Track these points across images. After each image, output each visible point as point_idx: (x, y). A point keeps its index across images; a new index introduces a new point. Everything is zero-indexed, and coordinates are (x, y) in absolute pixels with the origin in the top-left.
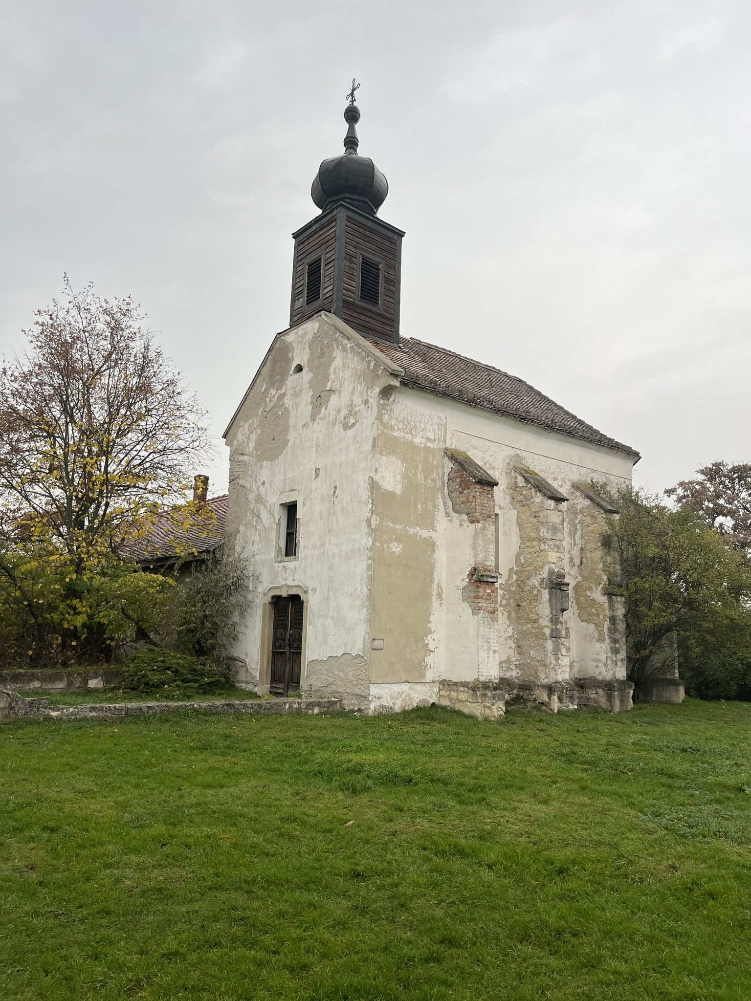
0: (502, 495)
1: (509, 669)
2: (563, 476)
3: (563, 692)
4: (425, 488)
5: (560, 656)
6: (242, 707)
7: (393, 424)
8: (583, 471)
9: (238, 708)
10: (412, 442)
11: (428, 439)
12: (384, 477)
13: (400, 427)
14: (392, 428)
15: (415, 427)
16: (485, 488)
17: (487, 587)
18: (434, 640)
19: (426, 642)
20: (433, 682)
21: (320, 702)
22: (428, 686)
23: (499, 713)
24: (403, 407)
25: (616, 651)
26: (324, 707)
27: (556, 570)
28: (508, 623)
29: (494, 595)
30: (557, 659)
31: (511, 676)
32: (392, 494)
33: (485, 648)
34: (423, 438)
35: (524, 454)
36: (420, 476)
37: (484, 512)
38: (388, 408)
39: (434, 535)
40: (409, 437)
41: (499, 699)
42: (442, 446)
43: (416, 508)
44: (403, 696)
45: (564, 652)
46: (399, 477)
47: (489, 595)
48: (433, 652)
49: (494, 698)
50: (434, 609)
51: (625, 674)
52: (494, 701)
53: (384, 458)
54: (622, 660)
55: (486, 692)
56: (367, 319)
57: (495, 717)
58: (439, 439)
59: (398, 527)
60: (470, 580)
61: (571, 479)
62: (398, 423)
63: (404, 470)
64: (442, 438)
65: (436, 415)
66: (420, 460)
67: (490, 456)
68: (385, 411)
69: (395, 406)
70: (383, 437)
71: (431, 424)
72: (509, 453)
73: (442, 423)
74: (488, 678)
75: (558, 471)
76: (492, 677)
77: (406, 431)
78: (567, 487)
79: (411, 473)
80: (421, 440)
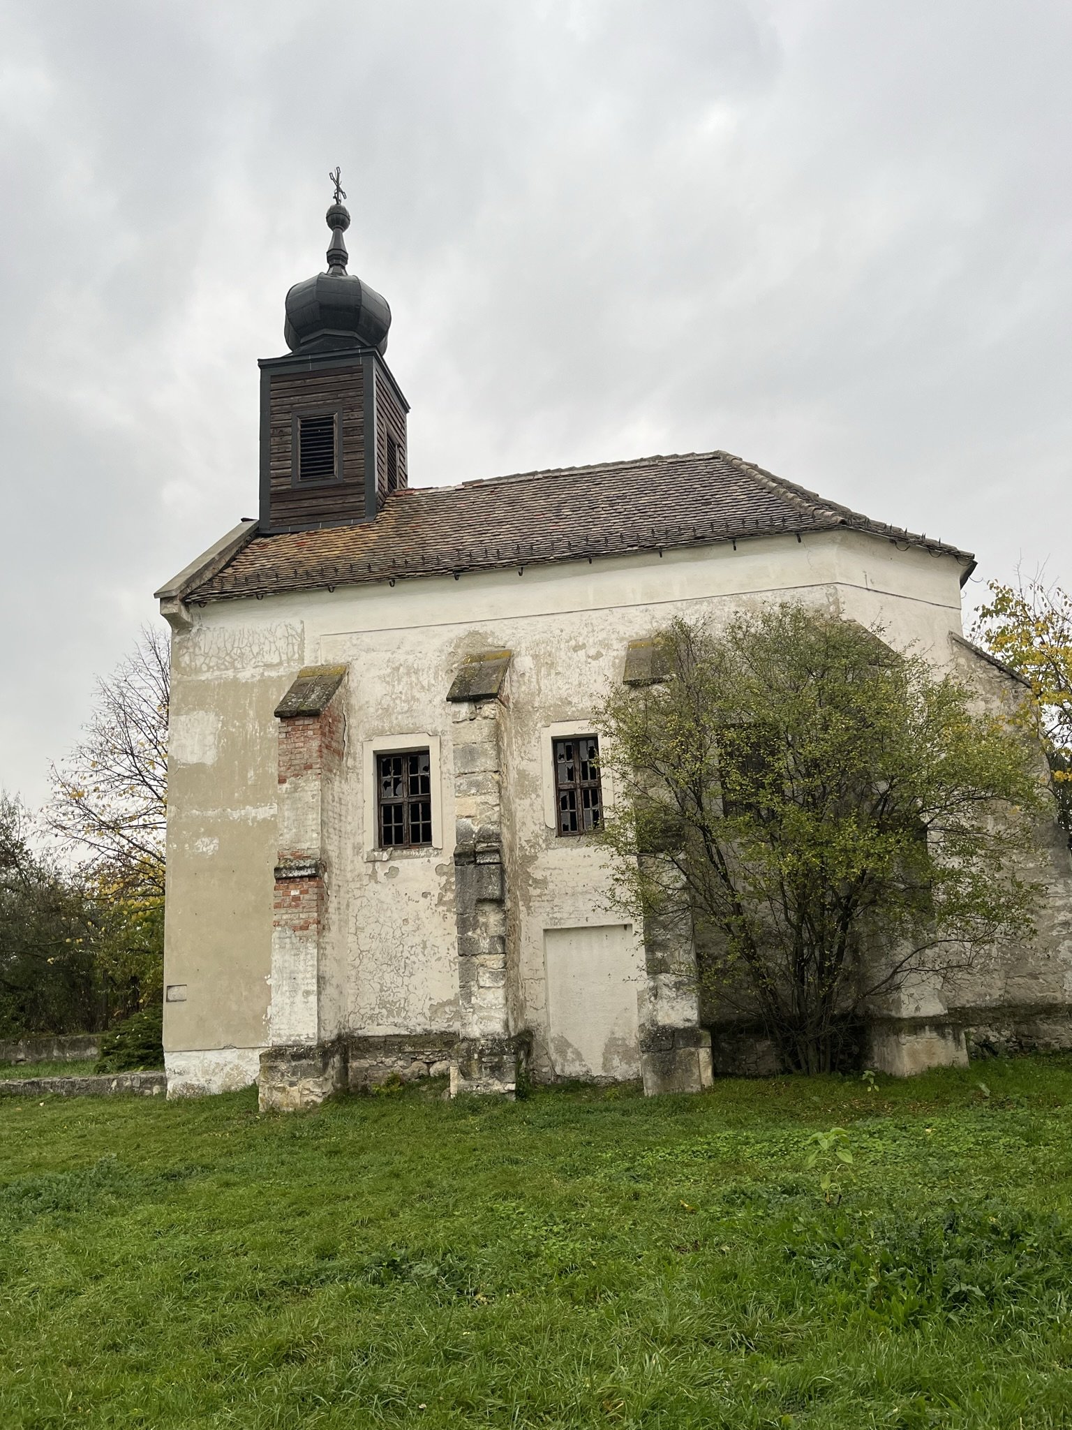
0: (439, 711)
2: (602, 636)
3: (470, 1058)
4: (261, 743)
5: (475, 989)
7: (198, 664)
8: (661, 610)
10: (235, 680)
11: (268, 666)
12: (182, 747)
13: (211, 664)
14: (198, 671)
15: (242, 655)
16: (297, 723)
21: (162, 1078)
24: (215, 634)
27: (476, 829)
30: (468, 996)
32: (199, 767)
33: (285, 988)
34: (257, 667)
35: (489, 627)
36: (253, 726)
37: (295, 762)
38: (190, 644)
40: (230, 673)
41: (305, 1074)
42: (296, 668)
43: (244, 777)
44: (227, 1069)
45: (485, 980)
46: (210, 739)
47: (296, 899)
49: (294, 1074)
52: (294, 1079)
53: (183, 718)
55: (276, 1064)
56: (314, 502)
57: (294, 1105)
58: (289, 660)
59: (210, 813)
60: (276, 880)
61: (627, 636)
62: (207, 661)
63: (220, 725)
64: (297, 656)
65: (283, 625)
66: (250, 703)
67: (408, 653)
68: (185, 650)
69: (202, 637)
70: (180, 688)
71: (271, 639)
72: (452, 635)
73: (294, 633)
74: (293, 1038)
75: (584, 632)
76: (302, 1038)
77: (223, 667)
78: (615, 653)
79: (234, 726)
80: (253, 671)
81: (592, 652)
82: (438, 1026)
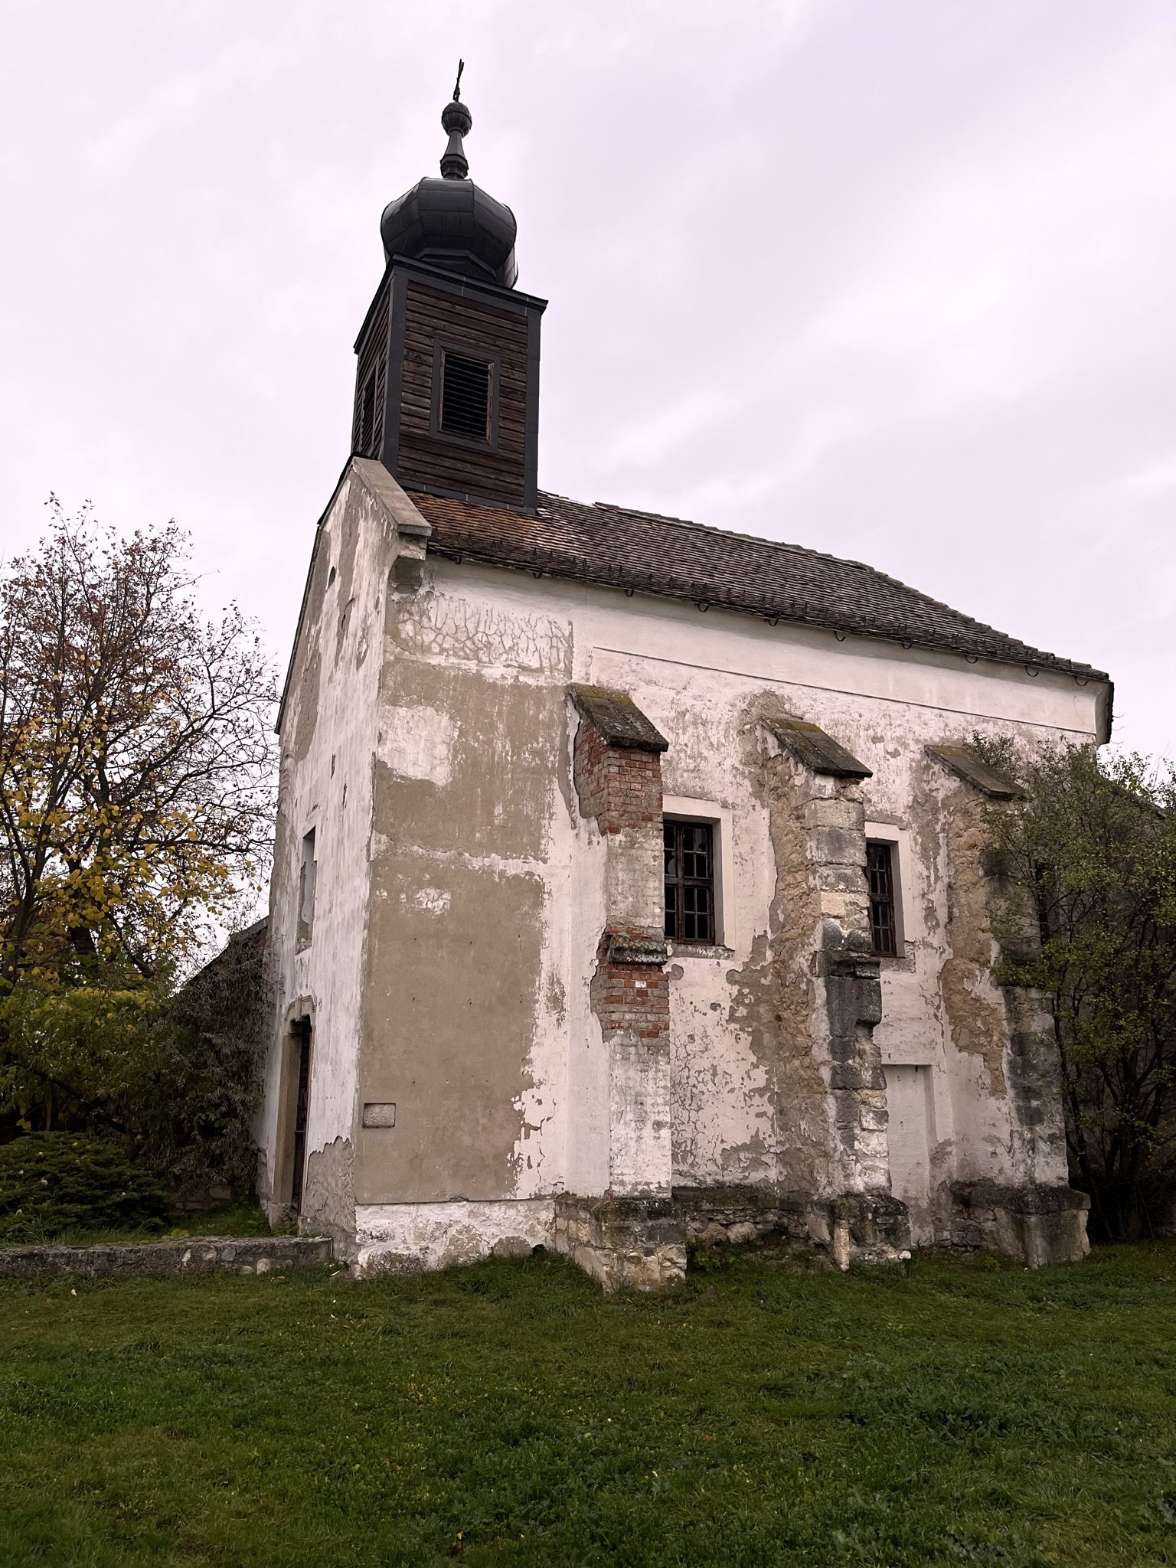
0: (729, 777)
1: (757, 1163)
2: (899, 732)
3: (863, 1218)
4: (514, 771)
5: (857, 1131)
6: (63, 1260)
7: (427, 640)
8: (954, 720)
9: (54, 1264)
10: (479, 677)
11: (524, 669)
12: (401, 752)
13: (445, 646)
14: (425, 649)
15: (489, 645)
16: (633, 757)
17: (636, 975)
18: (540, 1102)
19: (517, 1107)
20: (539, 1198)
21: (273, 1246)
22: (522, 1208)
23: (667, 1274)
24: (453, 606)
25: (1030, 1117)
26: (285, 1257)
27: (845, 933)
28: (754, 1059)
29: (656, 992)
30: (849, 1139)
31: (766, 1180)
32: (425, 787)
33: (630, 1116)
34: (509, 666)
35: (786, 691)
36: (502, 746)
37: (631, 808)
38: (414, 609)
39: (539, 869)
40: (472, 666)
41: (666, 1239)
42: (561, 681)
43: (490, 814)
44: (453, 1231)
45: (869, 1122)
46: (442, 751)
47: (641, 993)
48: (536, 1129)
49: (650, 1238)
50: (540, 1032)
51: (1064, 1172)
52: (651, 1245)
53: (402, 711)
54: (1052, 1139)
55: (627, 1223)
56: (459, 465)
57: (653, 1282)
58: (552, 668)
59: (439, 854)
60: (600, 963)
61: (922, 738)
62: (439, 639)
63: (456, 734)
64: (562, 665)
65: (545, 619)
66: (500, 713)
67: (695, 698)
68: (407, 616)
69: (433, 604)
70: (398, 668)
71: (530, 636)
72: (747, 689)
73: (560, 635)
74: (640, 1188)
75: (883, 722)
76: (652, 1187)
77: (461, 653)
78: (911, 755)
79: (477, 740)
80: (503, 670)
81: (891, 749)
82: (732, 1176)
